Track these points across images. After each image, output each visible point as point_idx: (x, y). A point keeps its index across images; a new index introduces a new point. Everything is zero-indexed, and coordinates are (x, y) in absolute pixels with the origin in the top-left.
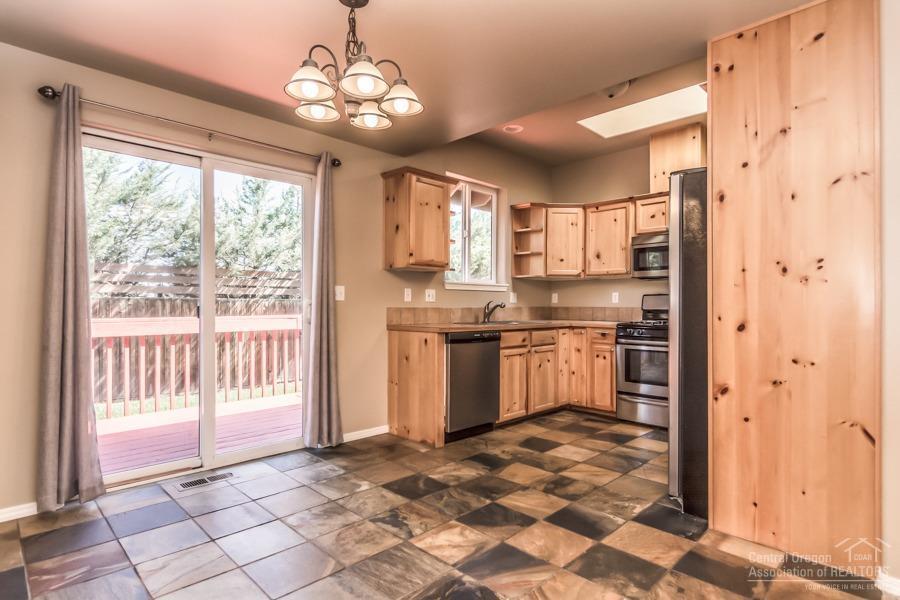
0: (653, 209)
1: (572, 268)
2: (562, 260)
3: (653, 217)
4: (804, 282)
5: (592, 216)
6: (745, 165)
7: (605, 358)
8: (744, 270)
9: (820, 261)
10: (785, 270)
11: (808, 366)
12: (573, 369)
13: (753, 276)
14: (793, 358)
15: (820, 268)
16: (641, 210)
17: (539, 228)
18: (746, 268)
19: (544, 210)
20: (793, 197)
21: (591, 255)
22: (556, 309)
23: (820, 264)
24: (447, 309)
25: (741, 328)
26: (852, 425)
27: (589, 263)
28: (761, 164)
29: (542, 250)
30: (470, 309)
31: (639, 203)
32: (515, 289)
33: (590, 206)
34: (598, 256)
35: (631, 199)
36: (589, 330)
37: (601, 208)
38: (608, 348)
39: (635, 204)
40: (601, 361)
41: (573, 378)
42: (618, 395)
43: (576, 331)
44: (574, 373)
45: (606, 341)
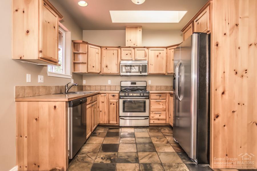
0: (127, 52)
1: (96, 70)
2: (93, 67)
3: (127, 54)
4: (242, 77)
5: (104, 51)
6: (225, 34)
7: (114, 104)
8: (224, 72)
9: (246, 70)
10: (236, 73)
11: (243, 105)
12: (101, 110)
13: (227, 74)
14: (238, 103)
15: (246, 73)
16: (123, 52)
17: (85, 53)
18: (225, 71)
19: (87, 45)
20: (239, 48)
21: (104, 66)
22: (85, 86)
23: (246, 72)
24: (49, 87)
25: (223, 93)
26: (253, 123)
27: (103, 69)
28: (230, 35)
29: (86, 61)
30: (58, 87)
31: (122, 49)
32: (73, 78)
33: (104, 47)
34: (107, 67)
35: (119, 47)
36: (107, 94)
37: (108, 49)
38: (115, 101)
39: (121, 49)
40: (112, 105)
41: (101, 113)
42: (120, 118)
43: (102, 95)
44: (101, 111)
45: (114, 98)
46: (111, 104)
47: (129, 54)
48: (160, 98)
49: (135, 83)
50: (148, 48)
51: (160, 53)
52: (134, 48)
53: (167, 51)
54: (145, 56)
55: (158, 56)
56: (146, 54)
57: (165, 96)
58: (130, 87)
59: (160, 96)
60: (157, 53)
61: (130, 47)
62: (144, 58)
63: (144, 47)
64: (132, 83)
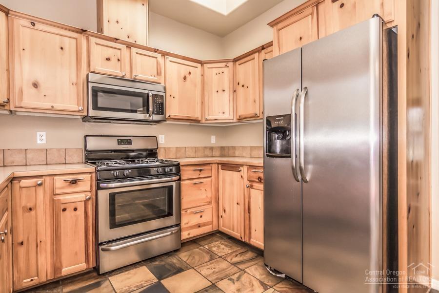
0: (109, 52)
3: (108, 59)
7: (75, 209)
16: (95, 49)
27: (21, 92)
31: (93, 39)
33: (19, 15)
34: (36, 85)
35: (83, 31)
36: (48, 179)
37: (38, 26)
38: (82, 197)
39: (88, 40)
40: (69, 213)
41: (22, 251)
42: (101, 247)
43: (24, 183)
44: (22, 243)
45: (78, 189)
46: (64, 210)
47: (114, 60)
48: (201, 176)
49: (129, 142)
50: (164, 54)
51: (190, 73)
52: (129, 46)
53: (203, 70)
54: (159, 74)
55: (185, 78)
56: (161, 69)
57: (209, 169)
58: (115, 151)
59: (201, 170)
60: (184, 70)
61: (117, 39)
62: (156, 78)
63: (156, 51)
64: (120, 142)
